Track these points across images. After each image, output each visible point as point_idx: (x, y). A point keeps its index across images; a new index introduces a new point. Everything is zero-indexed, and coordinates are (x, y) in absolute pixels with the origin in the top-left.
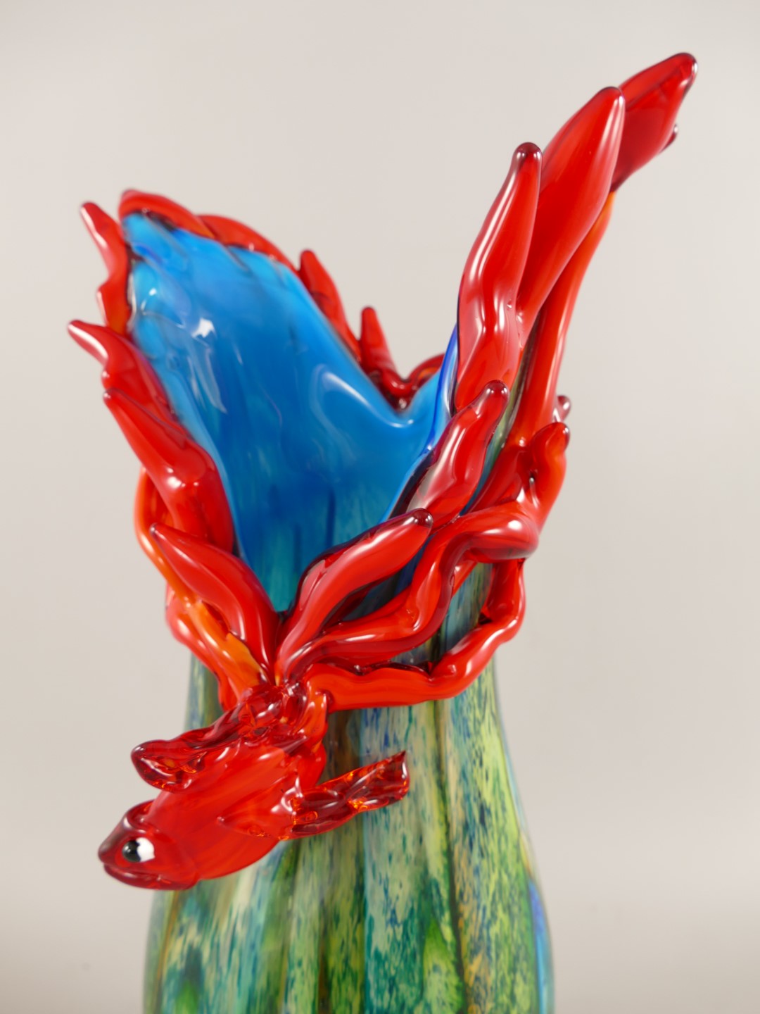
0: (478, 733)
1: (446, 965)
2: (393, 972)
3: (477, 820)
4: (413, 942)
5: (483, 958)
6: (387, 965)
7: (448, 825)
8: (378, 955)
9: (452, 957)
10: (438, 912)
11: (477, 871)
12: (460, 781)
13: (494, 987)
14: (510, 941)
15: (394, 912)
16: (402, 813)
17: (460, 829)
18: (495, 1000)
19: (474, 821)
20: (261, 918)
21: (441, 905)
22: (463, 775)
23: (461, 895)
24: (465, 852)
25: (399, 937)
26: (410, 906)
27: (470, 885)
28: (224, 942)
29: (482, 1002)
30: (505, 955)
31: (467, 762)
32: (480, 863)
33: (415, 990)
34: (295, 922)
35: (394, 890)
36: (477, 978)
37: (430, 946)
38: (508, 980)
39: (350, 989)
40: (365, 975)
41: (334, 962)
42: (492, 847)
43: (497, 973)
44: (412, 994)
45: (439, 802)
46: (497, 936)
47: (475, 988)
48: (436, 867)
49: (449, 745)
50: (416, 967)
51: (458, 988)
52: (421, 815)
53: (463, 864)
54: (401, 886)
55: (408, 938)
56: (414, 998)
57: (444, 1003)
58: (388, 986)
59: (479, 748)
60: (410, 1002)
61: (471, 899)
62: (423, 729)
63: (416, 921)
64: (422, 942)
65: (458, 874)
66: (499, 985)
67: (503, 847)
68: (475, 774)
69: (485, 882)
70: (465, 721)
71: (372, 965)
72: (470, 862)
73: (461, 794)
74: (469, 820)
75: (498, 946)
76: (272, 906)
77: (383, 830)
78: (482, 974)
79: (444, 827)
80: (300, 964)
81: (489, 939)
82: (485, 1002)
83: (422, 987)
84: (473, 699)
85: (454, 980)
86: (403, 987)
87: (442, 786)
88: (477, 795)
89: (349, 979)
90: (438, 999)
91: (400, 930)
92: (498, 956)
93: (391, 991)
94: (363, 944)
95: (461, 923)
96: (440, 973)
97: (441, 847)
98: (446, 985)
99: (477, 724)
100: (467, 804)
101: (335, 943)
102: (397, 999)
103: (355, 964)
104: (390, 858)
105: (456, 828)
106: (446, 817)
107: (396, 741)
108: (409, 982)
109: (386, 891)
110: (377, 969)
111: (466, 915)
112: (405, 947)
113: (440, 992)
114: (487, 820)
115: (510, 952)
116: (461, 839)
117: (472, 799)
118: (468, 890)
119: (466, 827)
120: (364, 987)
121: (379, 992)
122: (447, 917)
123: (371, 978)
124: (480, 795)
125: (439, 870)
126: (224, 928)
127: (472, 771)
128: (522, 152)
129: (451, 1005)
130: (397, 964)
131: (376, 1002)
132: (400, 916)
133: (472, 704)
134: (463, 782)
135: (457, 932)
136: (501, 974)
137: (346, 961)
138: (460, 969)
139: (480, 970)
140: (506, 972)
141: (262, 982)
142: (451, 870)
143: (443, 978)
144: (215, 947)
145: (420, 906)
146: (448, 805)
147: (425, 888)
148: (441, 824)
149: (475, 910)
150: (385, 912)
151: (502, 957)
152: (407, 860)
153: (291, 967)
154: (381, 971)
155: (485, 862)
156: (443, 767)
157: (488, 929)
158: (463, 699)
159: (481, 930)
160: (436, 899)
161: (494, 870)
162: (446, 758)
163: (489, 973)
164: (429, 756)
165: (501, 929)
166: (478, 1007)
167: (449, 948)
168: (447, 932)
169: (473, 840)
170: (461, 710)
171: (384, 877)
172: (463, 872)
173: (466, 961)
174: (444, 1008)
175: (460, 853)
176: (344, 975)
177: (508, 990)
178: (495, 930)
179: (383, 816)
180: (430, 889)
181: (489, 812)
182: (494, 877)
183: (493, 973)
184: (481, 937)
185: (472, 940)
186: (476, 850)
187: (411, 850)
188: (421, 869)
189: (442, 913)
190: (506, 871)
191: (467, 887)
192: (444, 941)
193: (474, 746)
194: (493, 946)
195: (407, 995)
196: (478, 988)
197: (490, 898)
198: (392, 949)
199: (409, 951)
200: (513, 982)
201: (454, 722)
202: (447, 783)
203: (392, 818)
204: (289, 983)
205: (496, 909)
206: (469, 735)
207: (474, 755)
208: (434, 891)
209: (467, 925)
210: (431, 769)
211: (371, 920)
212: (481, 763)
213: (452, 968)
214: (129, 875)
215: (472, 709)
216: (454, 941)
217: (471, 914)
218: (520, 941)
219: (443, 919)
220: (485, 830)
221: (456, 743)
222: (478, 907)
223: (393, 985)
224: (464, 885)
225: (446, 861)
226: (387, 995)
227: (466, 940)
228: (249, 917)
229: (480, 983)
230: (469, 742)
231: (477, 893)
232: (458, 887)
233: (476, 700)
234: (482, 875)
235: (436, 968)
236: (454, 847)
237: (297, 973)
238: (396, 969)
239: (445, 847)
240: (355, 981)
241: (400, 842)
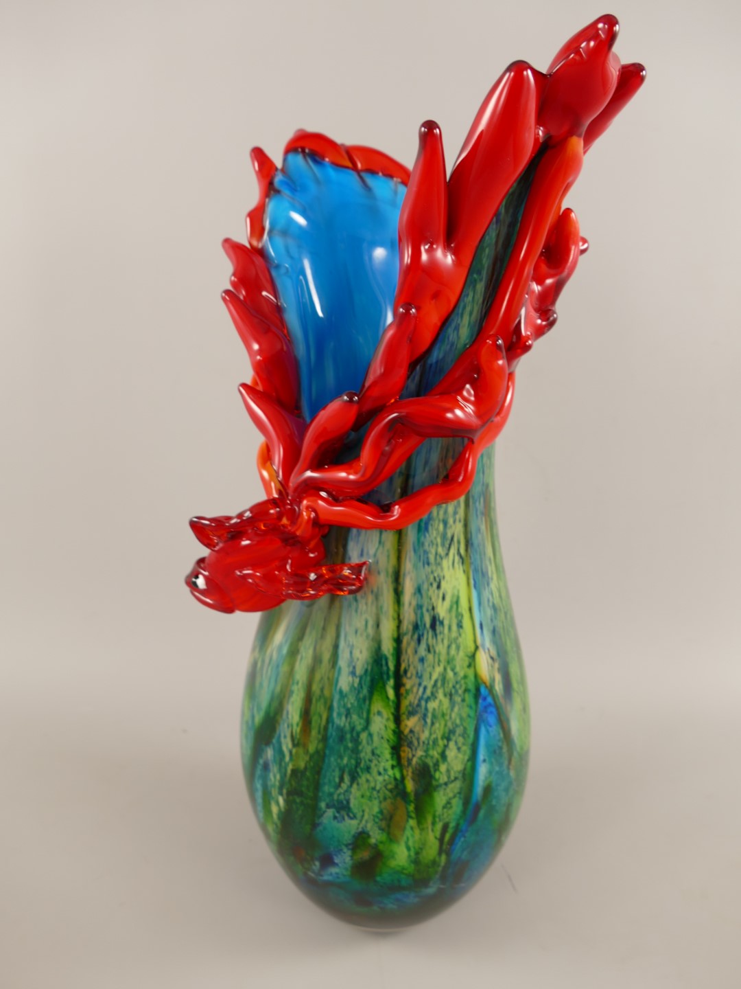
0: (439, 564)
1: (387, 713)
2: (349, 706)
3: (428, 625)
4: (365, 691)
5: (419, 719)
6: (346, 700)
7: (400, 622)
8: (341, 692)
9: (393, 710)
10: (385, 677)
11: (422, 660)
12: (415, 594)
13: (426, 742)
14: (447, 718)
15: (354, 668)
16: (366, 604)
17: (411, 627)
18: (426, 751)
19: (425, 625)
20: (285, 650)
21: (388, 674)
22: (419, 590)
23: (406, 672)
24: (413, 644)
25: (356, 685)
26: (366, 666)
27: (414, 667)
28: (267, 660)
29: (414, 748)
30: (440, 725)
31: (423, 583)
32: (426, 656)
33: (362, 721)
34: (299, 657)
35: (357, 654)
36: (411, 731)
37: (376, 697)
38: (441, 743)
39: (322, 707)
40: (332, 701)
41: (316, 688)
42: (441, 648)
43: (431, 734)
44: (360, 724)
45: (394, 603)
46: (434, 709)
47: (409, 737)
48: (388, 647)
49: (408, 566)
50: (365, 707)
51: (394, 732)
52: (379, 609)
53: (410, 651)
54: (361, 652)
55: (362, 687)
56: (362, 727)
57: (382, 738)
58: (345, 713)
59: (438, 576)
60: (359, 728)
61: (414, 677)
62: (388, 551)
63: (369, 678)
64: (371, 693)
65: (404, 657)
66: (431, 743)
67: (453, 651)
68: (431, 592)
69: (429, 670)
70: (426, 552)
71: (337, 697)
72: (416, 652)
73: (414, 603)
74: (419, 623)
75: (434, 716)
76: (291, 645)
77: (354, 613)
78: (417, 729)
79: (396, 621)
80: (298, 683)
81: (426, 709)
82: (416, 749)
83: (368, 722)
84: (436, 538)
85: (392, 725)
86: (355, 717)
87: (398, 593)
88: (430, 608)
89: (322, 701)
90: (378, 733)
91: (357, 680)
92: (433, 724)
93: (346, 717)
94: (333, 682)
95: (403, 690)
96: (382, 717)
97: (393, 635)
98: (386, 727)
99: (438, 557)
100: (419, 612)
101: (318, 677)
102: (350, 723)
103: (326, 693)
104: (356, 632)
105: (407, 625)
106: (399, 616)
107: (368, 554)
108: (360, 716)
109: (351, 653)
110: (339, 700)
111: (408, 686)
112: (359, 692)
113: (380, 729)
114: (438, 628)
115: (446, 725)
116: (410, 634)
117: (424, 610)
118: (411, 671)
119: (416, 627)
120: (330, 709)
121: (339, 715)
122: (391, 682)
123: (335, 704)
124: (433, 608)
125: (389, 650)
126: (269, 652)
127: (428, 590)
128: (425, 128)
129: (388, 741)
130: (352, 701)
131: (337, 721)
132: (359, 671)
133: (435, 542)
134: (418, 595)
135: (398, 695)
136: (434, 736)
137: (322, 690)
138: (397, 720)
139: (415, 727)
140: (439, 737)
141: (278, 689)
142: (398, 652)
143: (384, 721)
144: (263, 661)
145: (372, 669)
146: (401, 608)
147: (378, 658)
148: (394, 619)
149: (417, 686)
150: (349, 666)
151: (437, 725)
152: (367, 636)
153: (293, 684)
154: (342, 703)
155: (430, 657)
156: (401, 580)
157: (427, 702)
158: (425, 537)
159: (420, 701)
160: (385, 668)
161: (439, 665)
162: (404, 575)
163: (423, 731)
164: (391, 570)
165: (439, 707)
166: (410, 750)
167: (391, 703)
168: (391, 693)
169: (421, 638)
170: (423, 544)
171: (351, 643)
172: (409, 657)
173: (404, 717)
174: (383, 741)
175: (408, 644)
176: (320, 697)
177: (440, 750)
178: (432, 705)
179: (355, 603)
180: (381, 660)
181: (442, 623)
182: (439, 669)
183: (427, 733)
184: (419, 705)
185: (411, 704)
186: (423, 646)
187: (371, 630)
188: (376, 646)
189: (388, 678)
190: (453, 670)
191: (411, 668)
192: (388, 698)
193: (432, 572)
194: (430, 715)
195: (357, 723)
196: (411, 738)
197: (432, 682)
198: (351, 690)
199: (361, 696)
200: (446, 746)
201: (415, 551)
202: (402, 592)
203: (360, 606)
204: (292, 692)
205: (437, 691)
206: (428, 564)
207: (432, 577)
208: (384, 662)
209: (407, 692)
210: (390, 580)
211: (340, 669)
212: (439, 587)
213: (391, 717)
214: (208, 600)
215: (435, 546)
216: (395, 700)
217: (412, 687)
218: (458, 721)
219: (388, 683)
220: (435, 635)
221: (415, 566)
222: (420, 685)
223: (348, 714)
224: (409, 666)
225: (395, 645)
226: (344, 718)
227: (405, 703)
228: (280, 648)
229: (414, 735)
230: (428, 569)
231: (420, 674)
232: (403, 666)
233: (439, 540)
234: (426, 665)
235: (379, 713)
236: (403, 637)
237: (295, 688)
238: (351, 704)
239: (396, 636)
240: (325, 703)
241: (364, 623)
